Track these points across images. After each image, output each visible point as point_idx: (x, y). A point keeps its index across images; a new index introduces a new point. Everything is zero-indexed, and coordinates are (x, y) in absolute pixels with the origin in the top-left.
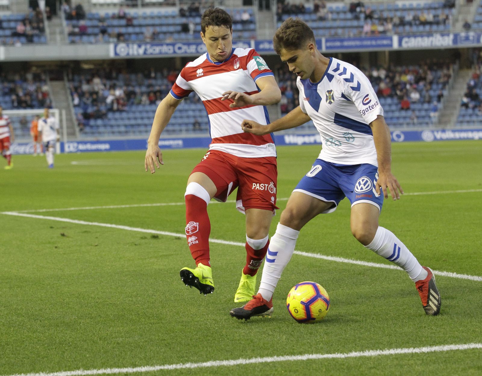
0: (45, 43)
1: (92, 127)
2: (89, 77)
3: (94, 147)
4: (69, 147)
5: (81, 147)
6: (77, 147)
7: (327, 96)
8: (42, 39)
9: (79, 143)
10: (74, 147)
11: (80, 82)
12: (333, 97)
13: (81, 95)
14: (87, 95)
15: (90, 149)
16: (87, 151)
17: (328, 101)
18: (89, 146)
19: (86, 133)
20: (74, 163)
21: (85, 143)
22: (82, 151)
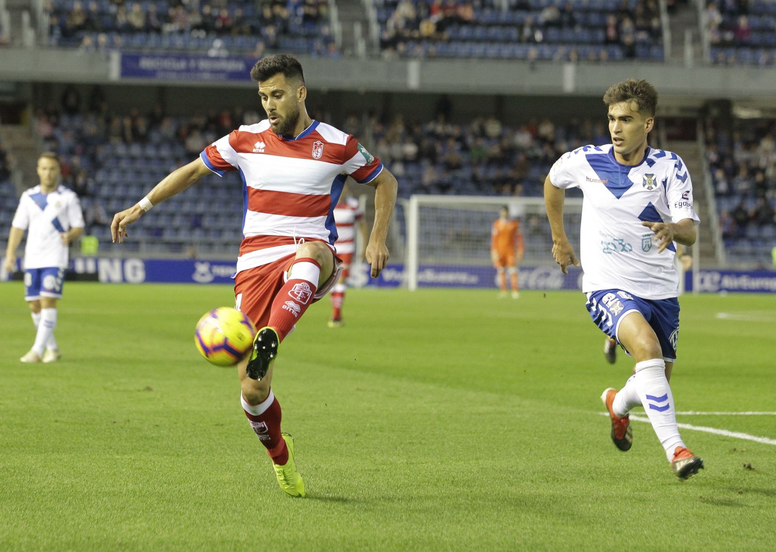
0: (660, 59)
1: (752, 241)
2: (751, 137)
3: (756, 283)
4: (702, 281)
5: (728, 282)
6: (720, 282)
7: (644, 180)
8: (655, 51)
9: (723, 273)
10: (712, 283)
11: (731, 145)
12: (656, 182)
13: (732, 173)
14: (743, 173)
15: (745, 288)
16: (740, 290)
17: (647, 186)
18: (744, 282)
19: (739, 254)
20: (722, 316)
21: (738, 274)
22: (729, 290)
